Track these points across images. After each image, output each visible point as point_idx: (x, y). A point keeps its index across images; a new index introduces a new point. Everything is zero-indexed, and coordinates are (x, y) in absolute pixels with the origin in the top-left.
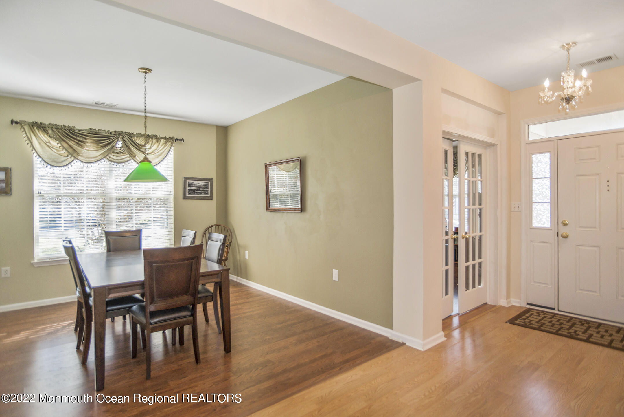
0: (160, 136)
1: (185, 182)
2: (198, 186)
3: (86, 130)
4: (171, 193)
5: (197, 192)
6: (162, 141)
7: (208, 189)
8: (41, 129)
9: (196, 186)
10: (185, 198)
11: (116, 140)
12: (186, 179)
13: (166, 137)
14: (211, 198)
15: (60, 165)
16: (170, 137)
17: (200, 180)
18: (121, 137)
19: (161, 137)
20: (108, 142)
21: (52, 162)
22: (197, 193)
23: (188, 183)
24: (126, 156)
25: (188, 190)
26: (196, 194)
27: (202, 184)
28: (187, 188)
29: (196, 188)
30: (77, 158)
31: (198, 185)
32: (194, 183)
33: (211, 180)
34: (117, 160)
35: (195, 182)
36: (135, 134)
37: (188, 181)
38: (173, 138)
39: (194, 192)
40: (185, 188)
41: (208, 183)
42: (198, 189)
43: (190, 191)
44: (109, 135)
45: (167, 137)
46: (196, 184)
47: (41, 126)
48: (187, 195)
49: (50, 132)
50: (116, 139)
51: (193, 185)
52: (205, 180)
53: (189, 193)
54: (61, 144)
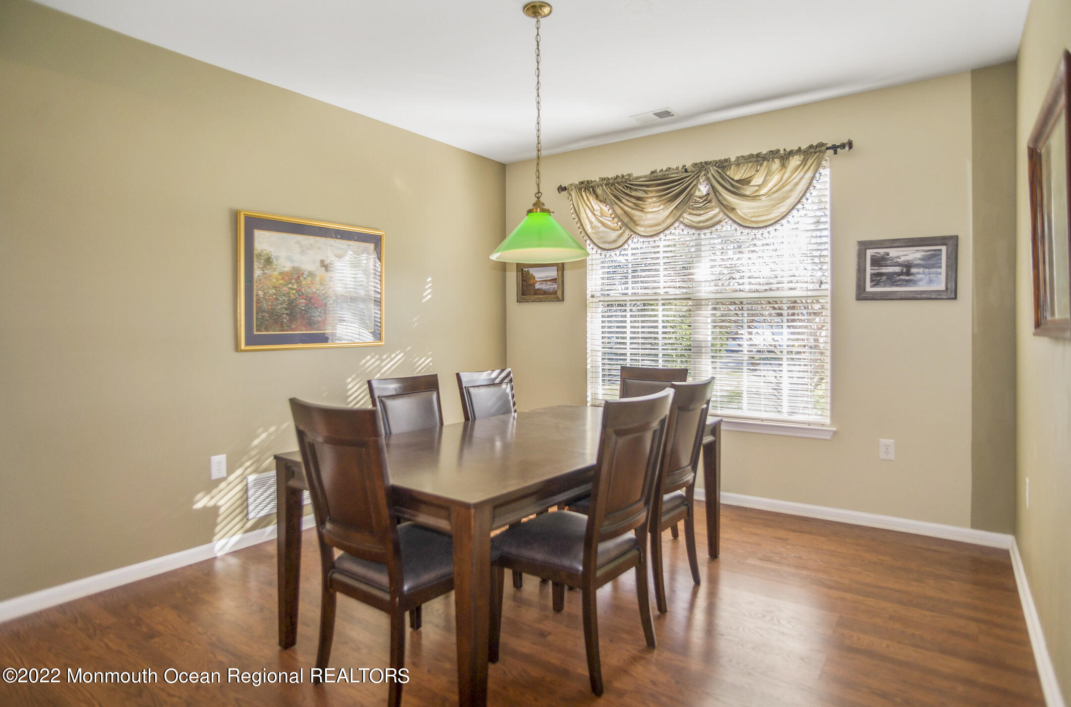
0: (785, 150)
1: (861, 256)
2: (905, 261)
3: (646, 177)
4: (823, 287)
5: (899, 280)
6: (795, 161)
7: (940, 267)
8: (589, 190)
9: (897, 262)
10: (862, 295)
11: (694, 183)
12: (864, 246)
13: (800, 148)
14: (951, 293)
15: (614, 246)
16: (811, 147)
17: (911, 244)
18: (703, 173)
19: (788, 150)
20: (678, 189)
21: (603, 242)
22: (899, 283)
23: (872, 256)
24: (715, 211)
25: (871, 275)
26: (897, 285)
27: (919, 255)
28: (869, 271)
29: (897, 269)
30: (634, 230)
31: (903, 259)
32: (891, 255)
33: (952, 242)
34: (700, 222)
35: (893, 253)
36: (733, 159)
37: (870, 253)
38: (821, 145)
39: (891, 279)
40: (861, 270)
41: (940, 250)
42: (905, 270)
43: (878, 278)
44: (683, 174)
45: (803, 147)
46: (899, 257)
47: (589, 185)
48: (869, 289)
49: (599, 191)
50: (694, 180)
51: (887, 259)
52: (928, 243)
53: (873, 283)
54: (613, 209)
